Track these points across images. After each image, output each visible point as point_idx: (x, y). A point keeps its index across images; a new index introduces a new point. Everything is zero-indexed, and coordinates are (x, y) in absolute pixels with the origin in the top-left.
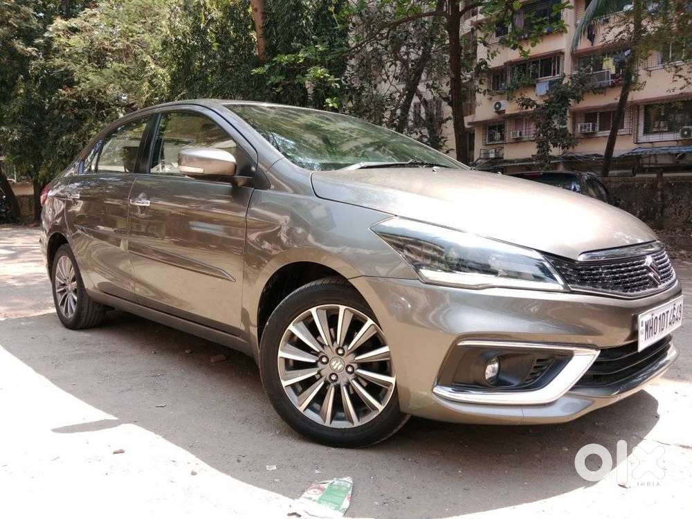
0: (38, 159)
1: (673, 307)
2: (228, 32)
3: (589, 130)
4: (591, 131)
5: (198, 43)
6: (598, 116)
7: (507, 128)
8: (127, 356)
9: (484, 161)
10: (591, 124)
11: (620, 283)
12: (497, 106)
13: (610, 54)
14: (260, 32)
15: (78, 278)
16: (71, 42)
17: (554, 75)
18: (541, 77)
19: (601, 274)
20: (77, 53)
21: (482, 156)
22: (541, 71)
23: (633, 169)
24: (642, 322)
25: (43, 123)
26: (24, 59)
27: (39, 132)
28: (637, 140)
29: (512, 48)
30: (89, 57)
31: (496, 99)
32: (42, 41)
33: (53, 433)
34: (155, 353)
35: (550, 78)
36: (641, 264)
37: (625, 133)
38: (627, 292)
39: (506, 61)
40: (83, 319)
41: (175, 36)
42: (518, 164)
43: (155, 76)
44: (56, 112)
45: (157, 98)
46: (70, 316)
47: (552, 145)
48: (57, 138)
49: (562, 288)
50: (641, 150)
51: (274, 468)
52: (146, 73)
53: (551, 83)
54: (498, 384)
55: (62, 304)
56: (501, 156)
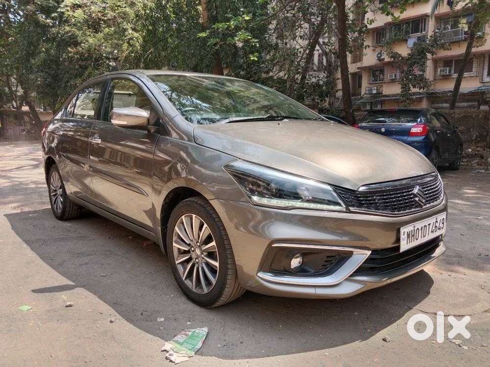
0: (55, 96)
1: (435, 221)
2: (182, 7)
3: (446, 73)
4: (448, 74)
5: (160, 15)
6: (454, 63)
7: (386, 73)
8: (91, 240)
9: (368, 96)
10: (448, 68)
11: (389, 206)
12: (379, 55)
13: (464, 16)
14: (204, 6)
15: (62, 187)
16: (76, 15)
17: (421, 32)
18: (412, 34)
19: (375, 200)
20: (79, 22)
21: (367, 92)
22: (412, 29)
23: (479, 102)
24: (404, 232)
25: (59, 72)
26: (45, 27)
27: (56, 78)
28: (482, 80)
29: (386, 15)
30: (88, 25)
31: (378, 50)
32: (56, 14)
33: (31, 292)
34: (109, 238)
35: (419, 34)
36: (410, 192)
37: (474, 75)
38: (394, 212)
39: (385, 23)
40: (67, 214)
41: (145, 10)
42: (393, 98)
43: (131, 39)
44: (66, 63)
45: (133, 55)
46: (59, 211)
47: (412, 87)
48: (68, 82)
49: (345, 210)
50: (484, 88)
51: (163, 319)
52: (126, 36)
53: (419, 38)
54: (302, 271)
55: (55, 203)
56: (380, 92)
